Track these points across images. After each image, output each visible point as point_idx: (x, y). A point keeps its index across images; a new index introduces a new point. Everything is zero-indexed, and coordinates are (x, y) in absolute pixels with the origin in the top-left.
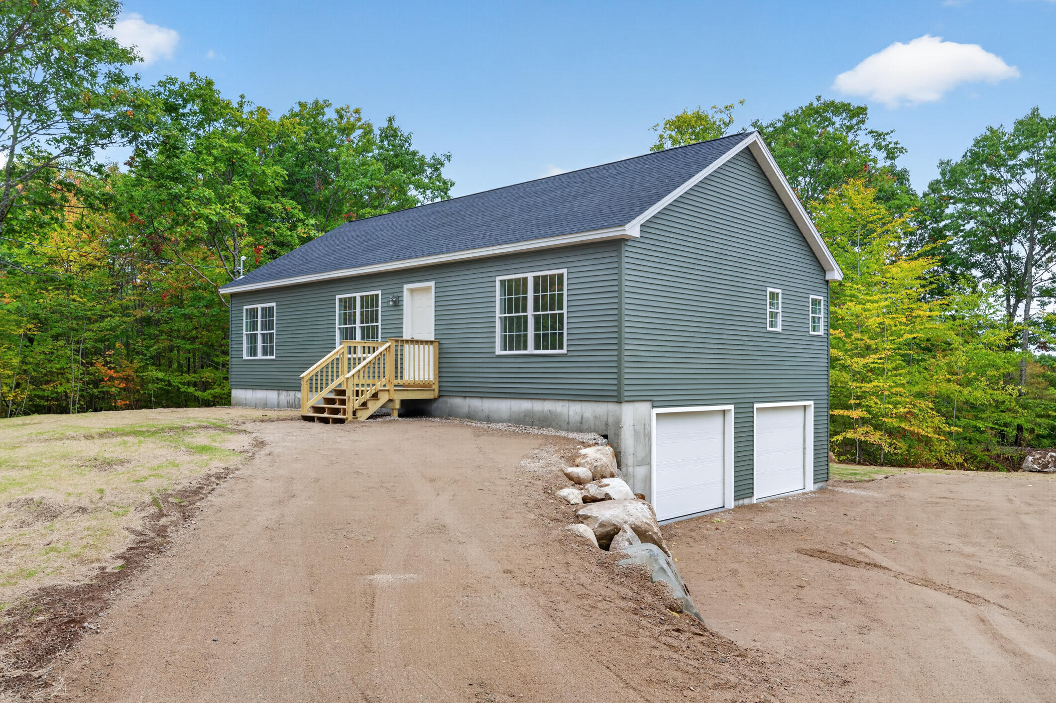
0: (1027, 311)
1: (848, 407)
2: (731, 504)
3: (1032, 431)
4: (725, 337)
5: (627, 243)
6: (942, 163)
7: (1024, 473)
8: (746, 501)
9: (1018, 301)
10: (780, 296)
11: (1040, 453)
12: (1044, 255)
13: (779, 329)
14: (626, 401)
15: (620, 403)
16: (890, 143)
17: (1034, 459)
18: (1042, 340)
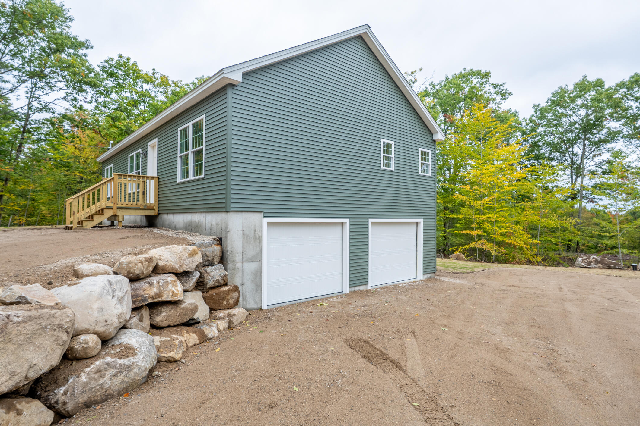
0: (582, 182)
1: (472, 229)
2: (347, 290)
3: (584, 244)
4: (341, 170)
5: (236, 88)
6: (535, 106)
7: (576, 268)
8: (362, 288)
9: (577, 177)
10: (393, 146)
11: (586, 256)
12: (591, 153)
13: (393, 168)
14: (232, 211)
15: (228, 212)
16: (503, 90)
17: (583, 260)
18: (590, 197)
